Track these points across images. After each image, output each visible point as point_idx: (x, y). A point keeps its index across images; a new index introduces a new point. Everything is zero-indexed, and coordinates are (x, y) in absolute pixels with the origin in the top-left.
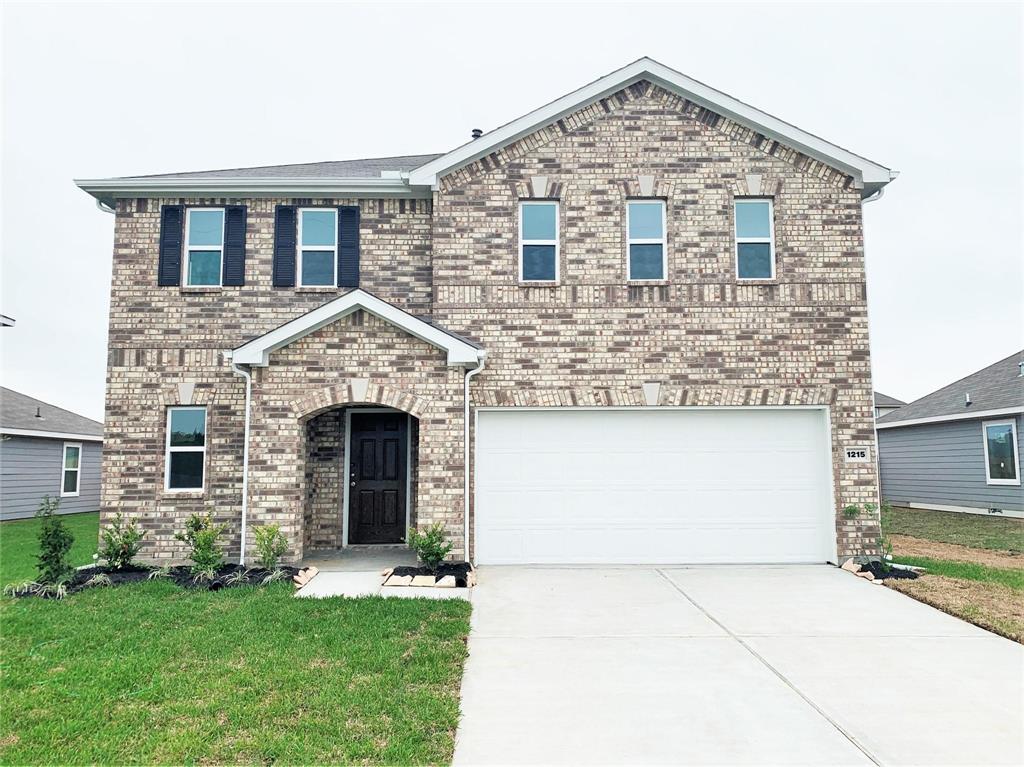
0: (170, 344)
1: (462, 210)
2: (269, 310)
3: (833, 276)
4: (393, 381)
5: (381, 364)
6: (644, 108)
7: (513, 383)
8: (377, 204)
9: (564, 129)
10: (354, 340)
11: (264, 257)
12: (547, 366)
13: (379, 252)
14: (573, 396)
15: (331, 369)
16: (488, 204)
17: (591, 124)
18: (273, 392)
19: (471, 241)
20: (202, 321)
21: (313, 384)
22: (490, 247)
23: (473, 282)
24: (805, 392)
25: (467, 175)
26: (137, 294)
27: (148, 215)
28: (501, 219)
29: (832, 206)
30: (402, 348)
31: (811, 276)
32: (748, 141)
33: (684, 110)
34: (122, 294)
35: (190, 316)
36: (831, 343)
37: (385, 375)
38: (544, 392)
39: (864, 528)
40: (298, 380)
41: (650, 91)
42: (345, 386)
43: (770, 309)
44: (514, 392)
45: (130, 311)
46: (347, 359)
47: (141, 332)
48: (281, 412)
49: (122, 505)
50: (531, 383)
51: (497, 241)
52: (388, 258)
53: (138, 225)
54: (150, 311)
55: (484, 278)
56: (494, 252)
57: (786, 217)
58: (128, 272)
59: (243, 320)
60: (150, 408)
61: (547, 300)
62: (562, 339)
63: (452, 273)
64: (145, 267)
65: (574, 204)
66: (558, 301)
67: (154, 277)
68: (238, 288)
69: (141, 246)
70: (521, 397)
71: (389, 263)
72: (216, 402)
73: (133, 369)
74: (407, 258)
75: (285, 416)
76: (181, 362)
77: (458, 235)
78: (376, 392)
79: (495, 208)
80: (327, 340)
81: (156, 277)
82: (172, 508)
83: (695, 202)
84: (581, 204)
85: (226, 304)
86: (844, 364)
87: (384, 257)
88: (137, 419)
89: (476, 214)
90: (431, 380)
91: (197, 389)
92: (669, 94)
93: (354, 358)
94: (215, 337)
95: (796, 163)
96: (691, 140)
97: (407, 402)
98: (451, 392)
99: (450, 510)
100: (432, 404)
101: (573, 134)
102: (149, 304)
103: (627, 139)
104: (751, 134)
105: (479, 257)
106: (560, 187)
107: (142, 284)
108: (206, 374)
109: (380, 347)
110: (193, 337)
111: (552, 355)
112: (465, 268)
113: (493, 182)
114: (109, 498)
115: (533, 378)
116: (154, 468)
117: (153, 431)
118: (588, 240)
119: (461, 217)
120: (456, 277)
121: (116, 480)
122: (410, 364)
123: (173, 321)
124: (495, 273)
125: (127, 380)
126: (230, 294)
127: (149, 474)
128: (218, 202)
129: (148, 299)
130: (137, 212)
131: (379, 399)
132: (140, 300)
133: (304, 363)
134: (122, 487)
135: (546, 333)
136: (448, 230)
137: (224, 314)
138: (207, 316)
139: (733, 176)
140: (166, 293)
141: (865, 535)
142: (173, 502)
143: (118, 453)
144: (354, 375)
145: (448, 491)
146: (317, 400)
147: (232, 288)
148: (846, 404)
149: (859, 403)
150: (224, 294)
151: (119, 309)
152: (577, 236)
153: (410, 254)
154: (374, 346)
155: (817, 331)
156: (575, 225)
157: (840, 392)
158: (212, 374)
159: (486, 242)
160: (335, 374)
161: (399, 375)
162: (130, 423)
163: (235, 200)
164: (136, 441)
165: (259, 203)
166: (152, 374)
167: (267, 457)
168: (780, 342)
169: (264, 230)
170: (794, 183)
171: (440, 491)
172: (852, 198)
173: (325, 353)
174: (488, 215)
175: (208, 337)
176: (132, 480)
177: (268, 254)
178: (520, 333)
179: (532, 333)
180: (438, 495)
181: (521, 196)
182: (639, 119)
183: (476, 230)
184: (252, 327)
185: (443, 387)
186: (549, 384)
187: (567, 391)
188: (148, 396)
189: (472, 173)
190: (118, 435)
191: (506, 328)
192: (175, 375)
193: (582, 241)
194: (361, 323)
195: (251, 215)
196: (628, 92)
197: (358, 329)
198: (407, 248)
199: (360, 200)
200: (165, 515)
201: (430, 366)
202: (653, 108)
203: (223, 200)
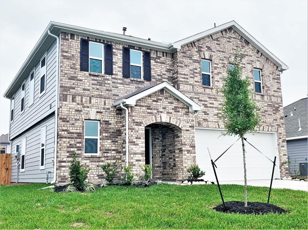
0: (86, 95)
1: (186, 59)
2: (122, 85)
3: (275, 94)
4: (174, 115)
5: (169, 109)
6: (231, 36)
7: (202, 119)
8: (156, 52)
9: (212, 38)
10: (161, 100)
11: (119, 65)
12: (211, 114)
13: (157, 69)
14: (218, 125)
15: (154, 109)
16: (193, 58)
17: (219, 38)
18: (136, 116)
19: (189, 70)
20: (98, 87)
21: (149, 114)
22: (194, 73)
23: (190, 84)
24: (272, 128)
25: (187, 47)
26: (72, 73)
27: (75, 41)
28: (197, 64)
29: (274, 74)
30: (175, 104)
31: (271, 94)
32: (256, 51)
33: (241, 39)
34: (65, 72)
35: (93, 84)
36: (276, 114)
37: (171, 113)
38: (211, 123)
39: (286, 168)
40: (144, 112)
41: (233, 31)
42: (159, 116)
43: (263, 102)
44: (203, 122)
45: (69, 79)
46: (159, 106)
47: (74, 88)
48: (139, 124)
49: (68, 160)
50: (207, 120)
51: (196, 71)
52: (160, 72)
53: (71, 44)
54: (77, 80)
55: (193, 83)
56: (195, 74)
57: (265, 76)
58: (68, 63)
59: (113, 88)
60: (78, 120)
61: (210, 93)
62: (215, 106)
63: (184, 80)
64: (74, 62)
65: (216, 62)
66: (213, 93)
67: (78, 67)
68: (110, 76)
69: (73, 53)
70: (205, 124)
71: (160, 73)
72: (104, 119)
73: (71, 103)
74: (165, 73)
75: (141, 125)
76: (90, 102)
77: (185, 67)
78: (169, 119)
79: (195, 60)
80: (153, 99)
81: (79, 67)
82: (88, 161)
83: (245, 68)
84: (218, 63)
85: (106, 81)
86: (279, 120)
87: (158, 72)
88: (73, 124)
89: (189, 61)
90: (185, 116)
91: (97, 113)
92: (237, 33)
93: (161, 106)
94: (103, 94)
95: (266, 60)
96: (243, 48)
97: (178, 123)
98: (190, 121)
99: (192, 161)
100: (185, 124)
101: (214, 40)
102: (77, 78)
103: (228, 45)
104: (256, 50)
105: (191, 76)
106: (212, 56)
107: (74, 69)
108: (100, 108)
109: (169, 103)
110: (95, 93)
111: (212, 111)
112: (187, 79)
113: (194, 51)
114: (62, 157)
115: (207, 118)
116: (81, 145)
117: (80, 130)
118: (220, 75)
119: (186, 61)
120: (185, 81)
121: (65, 149)
122: (178, 110)
123: (87, 85)
124: (196, 82)
125: (68, 108)
126: (108, 78)
127: (79, 147)
128: (102, 41)
129: (76, 75)
130: (70, 39)
131: (170, 121)
132: (72, 75)
133: (146, 106)
134: (68, 152)
135: (210, 103)
136: (182, 65)
137: (106, 85)
138: (100, 85)
139: (253, 61)
140: (83, 74)
141: (286, 170)
142: (89, 158)
143: (66, 138)
144: (161, 112)
145: (191, 155)
146: (151, 120)
147: (108, 76)
148: (280, 132)
149: (283, 132)
150: (105, 77)
151: (65, 78)
152: (217, 73)
153: (166, 71)
154: (167, 102)
155: (273, 110)
156: (216, 69)
157: (279, 128)
158: (102, 108)
159: (193, 71)
160: (156, 111)
161: (175, 113)
162: (71, 126)
163: (108, 41)
164: (73, 133)
165: (117, 44)
166: (79, 106)
167: (135, 140)
168: (266, 112)
169: (119, 55)
170: (266, 66)
171: (189, 155)
172: (278, 73)
173: (152, 103)
174: (193, 62)
175: (100, 93)
176: (72, 149)
177: (120, 64)
178: (203, 102)
179: (206, 103)
180: (188, 156)
181: (202, 57)
182: (230, 39)
183: (190, 66)
184: (116, 91)
185: (188, 119)
186: (212, 120)
187: (217, 123)
188: (78, 115)
189: (188, 47)
190: (65, 130)
191: (199, 100)
192: (88, 107)
193: (218, 75)
194: (163, 94)
195: (114, 48)
196: (227, 30)
197: (162, 96)
198: (165, 69)
199: (150, 50)
200: (85, 164)
201: (184, 111)
202: (234, 37)
203: (104, 41)
